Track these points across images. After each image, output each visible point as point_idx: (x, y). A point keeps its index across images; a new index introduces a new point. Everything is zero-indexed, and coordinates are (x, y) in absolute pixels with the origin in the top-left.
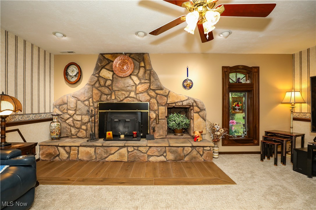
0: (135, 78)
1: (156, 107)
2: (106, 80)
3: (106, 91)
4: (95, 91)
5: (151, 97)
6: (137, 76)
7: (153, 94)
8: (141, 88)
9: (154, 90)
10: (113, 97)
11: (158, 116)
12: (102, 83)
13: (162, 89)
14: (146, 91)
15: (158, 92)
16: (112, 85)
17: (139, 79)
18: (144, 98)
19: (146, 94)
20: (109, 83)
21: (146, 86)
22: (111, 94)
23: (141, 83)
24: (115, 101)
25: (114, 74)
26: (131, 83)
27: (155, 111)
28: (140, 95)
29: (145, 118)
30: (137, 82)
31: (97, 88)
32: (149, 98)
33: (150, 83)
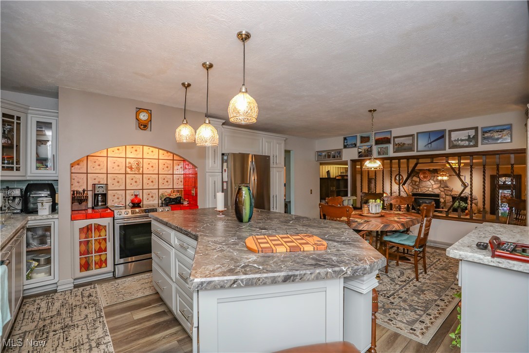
0: (432, 181)
1: (444, 196)
2: (416, 182)
3: (416, 187)
4: (410, 187)
5: (441, 191)
6: (433, 180)
7: (442, 189)
8: (435, 186)
9: (443, 188)
10: (420, 191)
11: (445, 201)
12: (414, 183)
13: (448, 187)
14: (439, 188)
15: (446, 188)
16: (419, 184)
17: (434, 181)
18: (437, 191)
19: (438, 190)
20: (417, 183)
21: (439, 185)
22: (418, 189)
23: (435, 184)
24: (421, 193)
25: (420, 179)
26: (430, 184)
27: (443, 198)
28: (435, 190)
29: (438, 202)
30: (433, 183)
31: (411, 186)
32: (440, 191)
33: (441, 184)
